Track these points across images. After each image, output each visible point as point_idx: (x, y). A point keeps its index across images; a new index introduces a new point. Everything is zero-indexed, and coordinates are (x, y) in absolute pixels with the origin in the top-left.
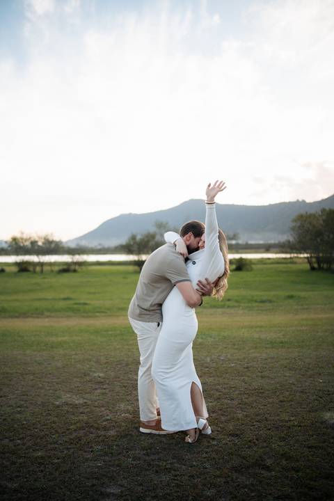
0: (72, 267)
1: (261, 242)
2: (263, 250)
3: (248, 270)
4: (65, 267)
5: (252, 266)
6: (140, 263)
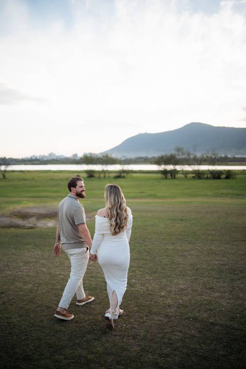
0: (123, 174)
1: (245, 156)
2: (245, 163)
3: (233, 179)
4: (118, 174)
5: (237, 176)
6: (165, 172)
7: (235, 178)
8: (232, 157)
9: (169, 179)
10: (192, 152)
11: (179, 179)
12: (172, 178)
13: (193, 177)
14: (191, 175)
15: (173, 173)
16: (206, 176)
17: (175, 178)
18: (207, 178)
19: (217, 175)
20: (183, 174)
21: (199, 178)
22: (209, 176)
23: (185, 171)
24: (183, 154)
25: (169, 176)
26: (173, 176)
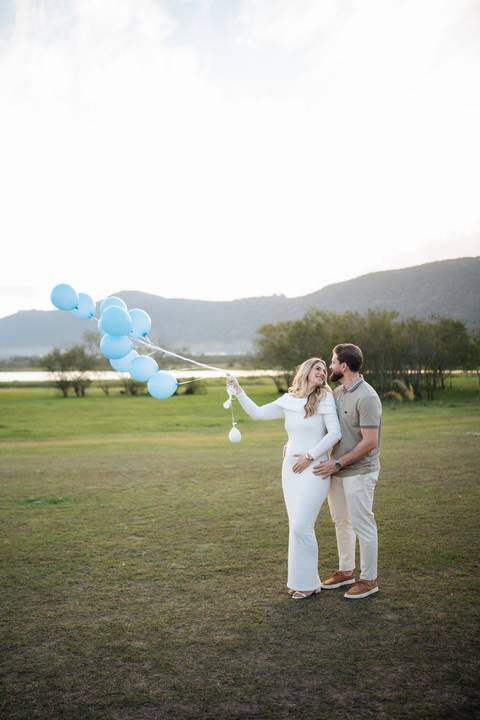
1: (223, 354)
2: (224, 365)
3: (200, 394)
5: (207, 388)
6: (63, 385)
7: (206, 393)
8: (199, 355)
9: (71, 397)
11: (92, 397)
12: (78, 396)
13: (122, 392)
14: (117, 390)
15: (80, 387)
17: (83, 394)
20: (102, 387)
21: (134, 393)
23: (106, 381)
25: (71, 391)
26: (80, 393)
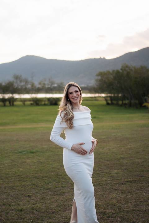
6: (3, 100)
9: (8, 106)
10: (30, 79)
11: (18, 106)
13: (31, 104)
14: (29, 103)
15: (11, 101)
16: (43, 103)
18: (45, 105)
19: (54, 102)
20: (21, 101)
21: (37, 104)
22: (46, 103)
23: (24, 99)
24: (21, 81)
25: (7, 103)
26: (12, 104)
